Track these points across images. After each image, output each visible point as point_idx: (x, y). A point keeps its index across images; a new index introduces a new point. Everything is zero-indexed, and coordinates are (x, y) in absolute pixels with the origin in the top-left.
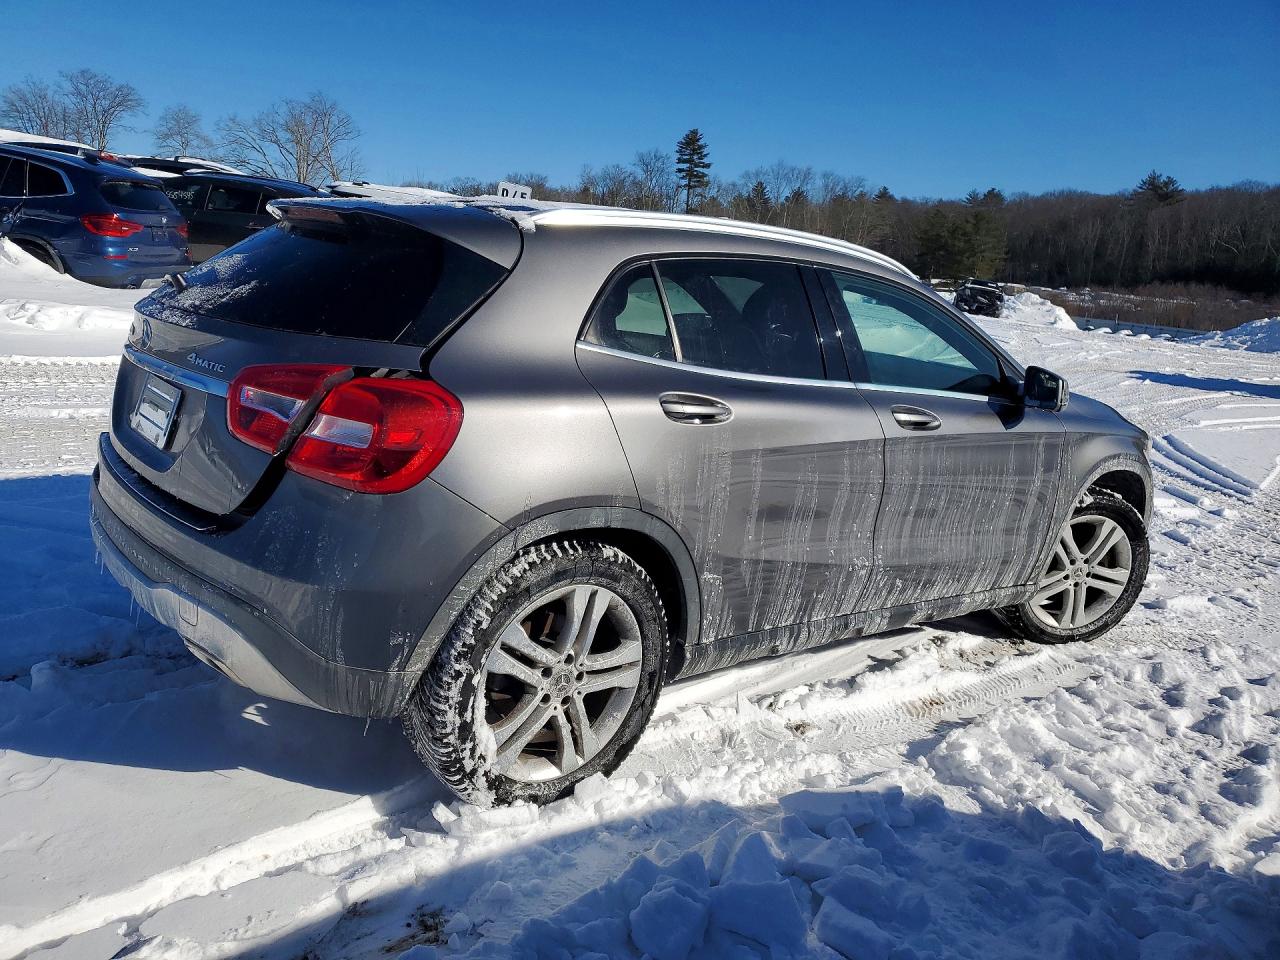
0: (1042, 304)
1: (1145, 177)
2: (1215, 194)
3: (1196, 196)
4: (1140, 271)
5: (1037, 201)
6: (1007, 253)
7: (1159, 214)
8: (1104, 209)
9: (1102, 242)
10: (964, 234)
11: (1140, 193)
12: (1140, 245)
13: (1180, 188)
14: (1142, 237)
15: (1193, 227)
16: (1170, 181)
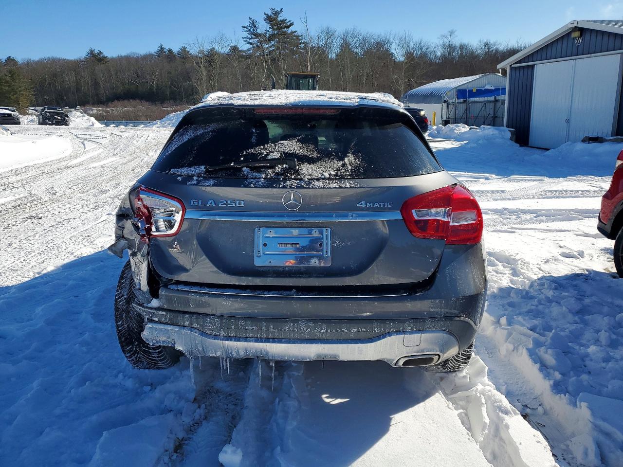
0: (83, 116)
1: (88, 51)
2: (120, 59)
3: (113, 59)
4: (100, 96)
5: (37, 63)
6: (34, 91)
7: (99, 68)
8: (74, 66)
9: (78, 83)
10: (7, 82)
11: (88, 58)
12: (96, 84)
13: (105, 56)
14: (96, 79)
15: (116, 74)
16: (100, 53)
